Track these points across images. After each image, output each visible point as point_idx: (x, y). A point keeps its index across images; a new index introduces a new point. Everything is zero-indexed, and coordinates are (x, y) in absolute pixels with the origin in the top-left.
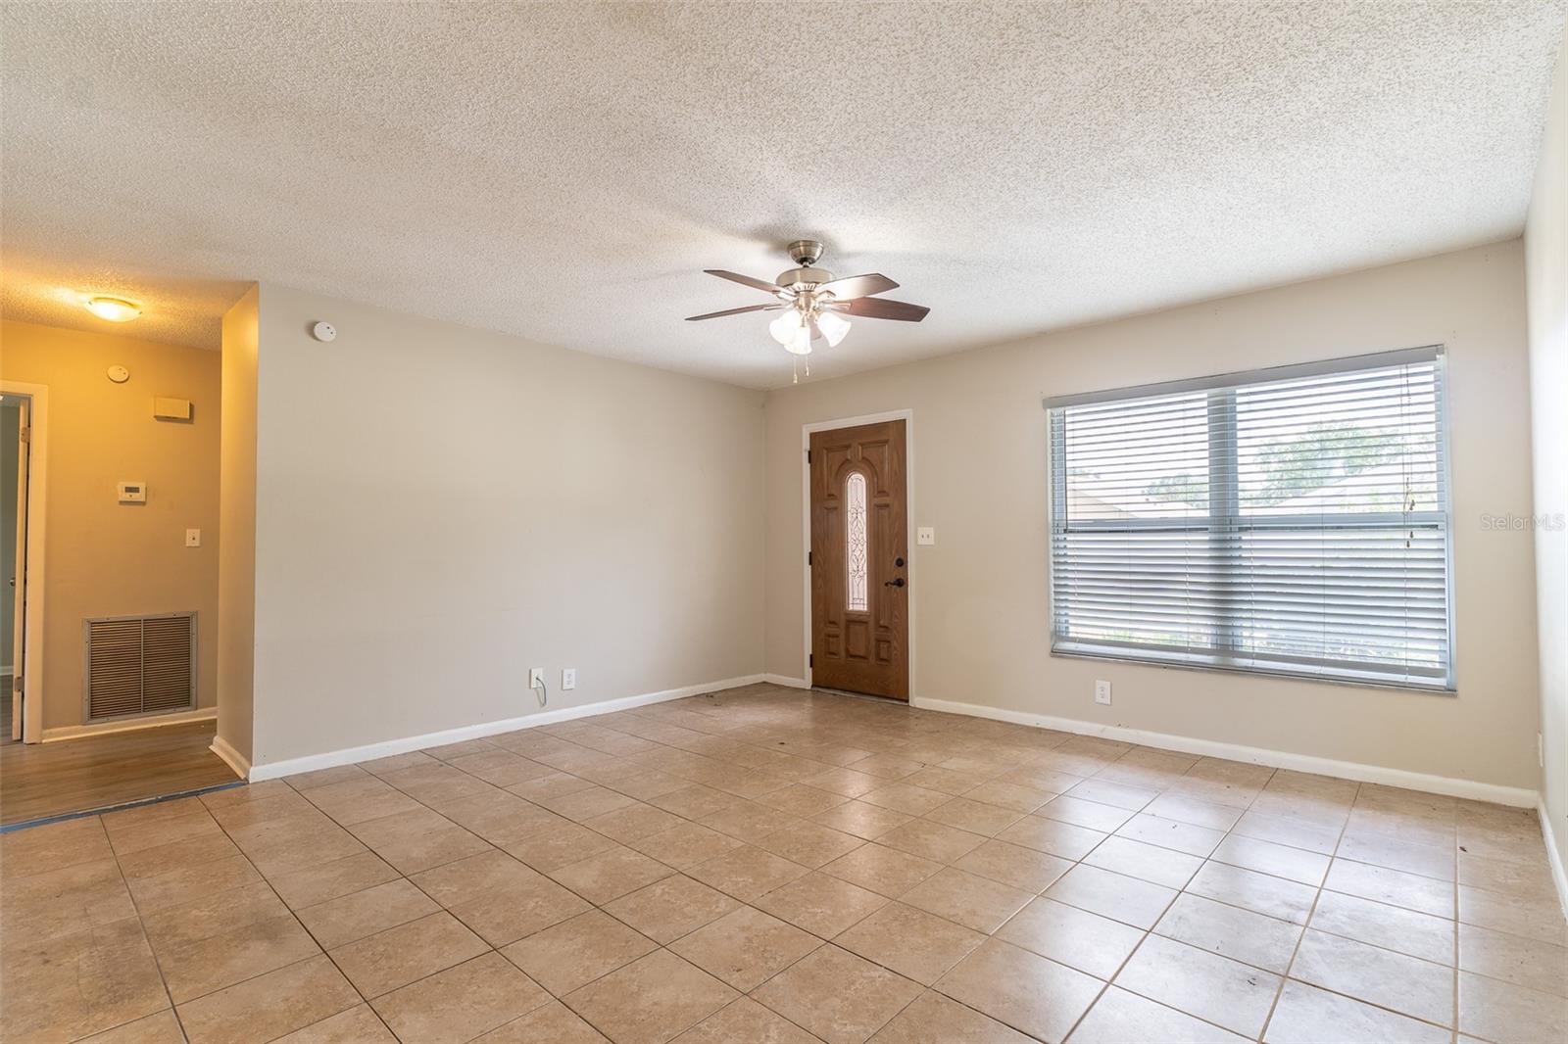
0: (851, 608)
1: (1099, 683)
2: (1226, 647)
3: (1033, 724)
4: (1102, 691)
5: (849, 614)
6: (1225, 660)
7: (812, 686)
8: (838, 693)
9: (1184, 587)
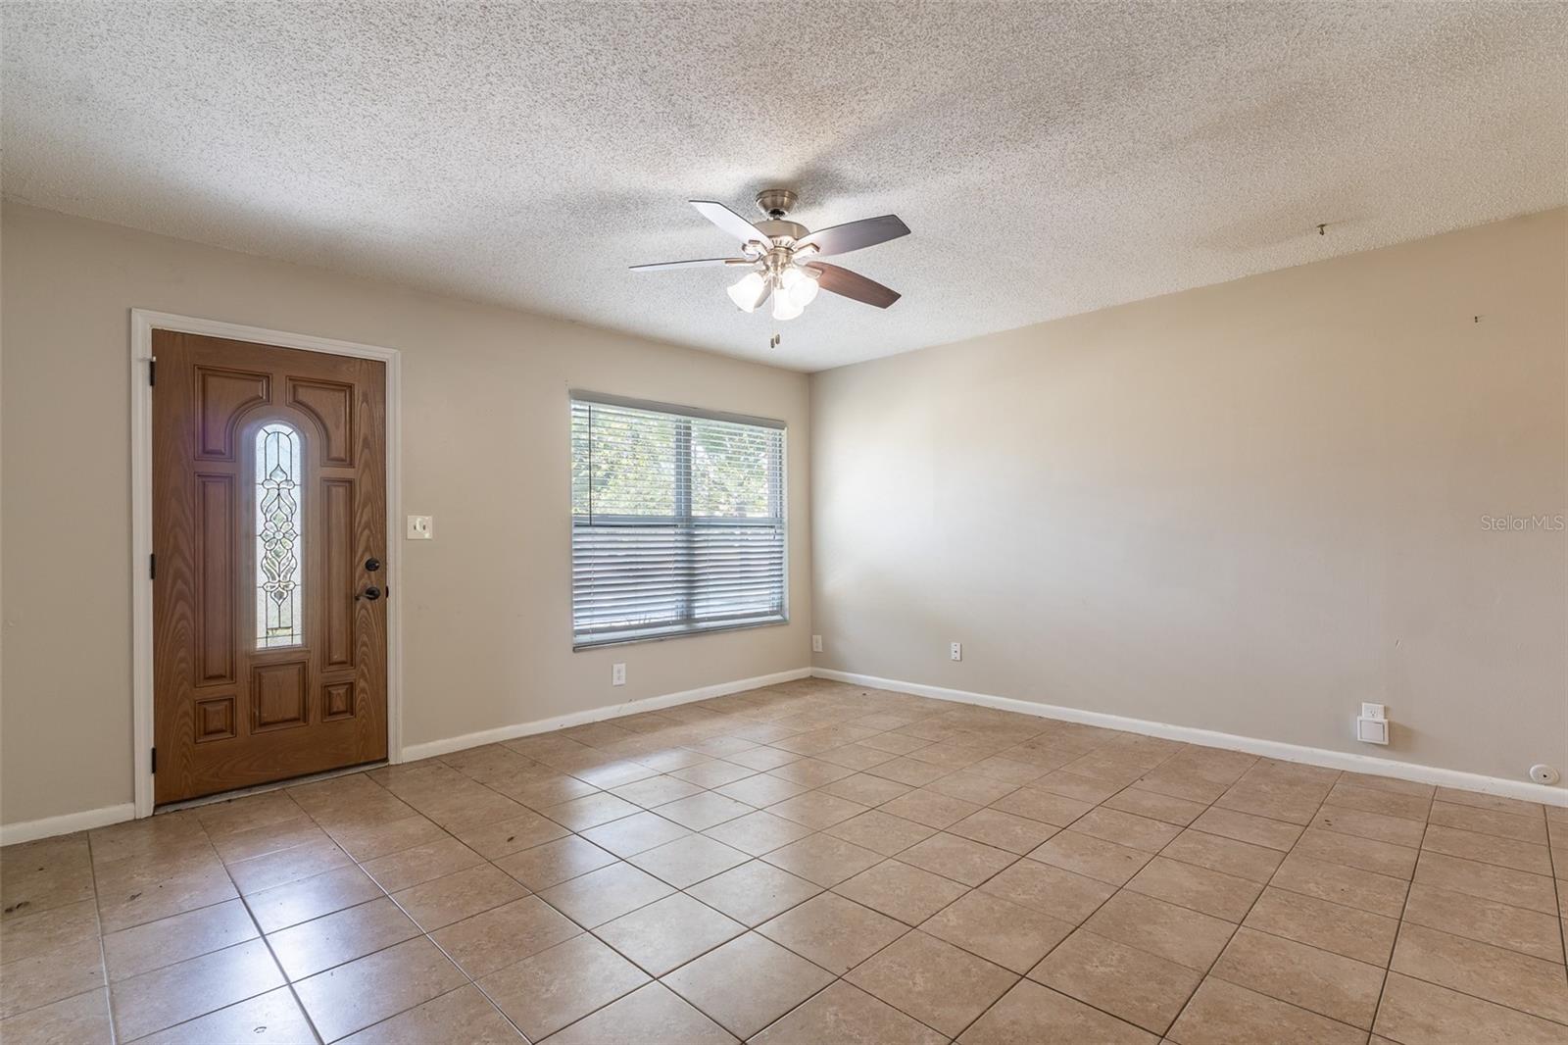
0: (260, 644)
1: (616, 667)
2: (688, 618)
3: (557, 727)
4: (620, 673)
5: (254, 656)
6: (690, 627)
7: (157, 807)
8: (234, 796)
9: (671, 572)
